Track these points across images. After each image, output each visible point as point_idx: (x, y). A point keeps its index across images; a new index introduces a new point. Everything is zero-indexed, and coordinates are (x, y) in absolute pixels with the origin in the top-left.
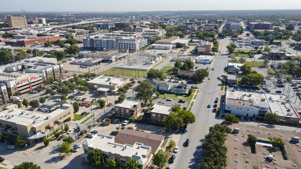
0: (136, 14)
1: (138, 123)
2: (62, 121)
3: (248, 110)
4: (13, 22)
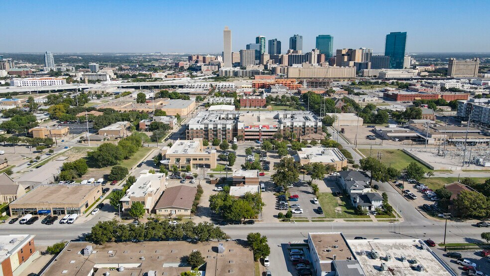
4: (454, 68)
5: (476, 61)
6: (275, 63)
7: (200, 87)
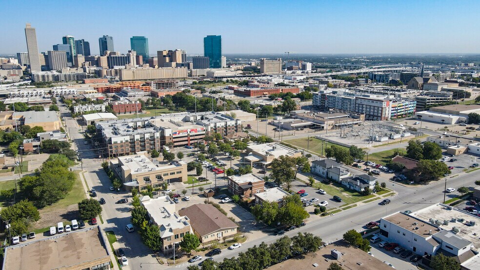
0: (428, 61)
1: (240, 205)
2: (165, 178)
3: (415, 240)
4: (265, 66)
5: (279, 60)
6: (93, 65)
7: (32, 96)
